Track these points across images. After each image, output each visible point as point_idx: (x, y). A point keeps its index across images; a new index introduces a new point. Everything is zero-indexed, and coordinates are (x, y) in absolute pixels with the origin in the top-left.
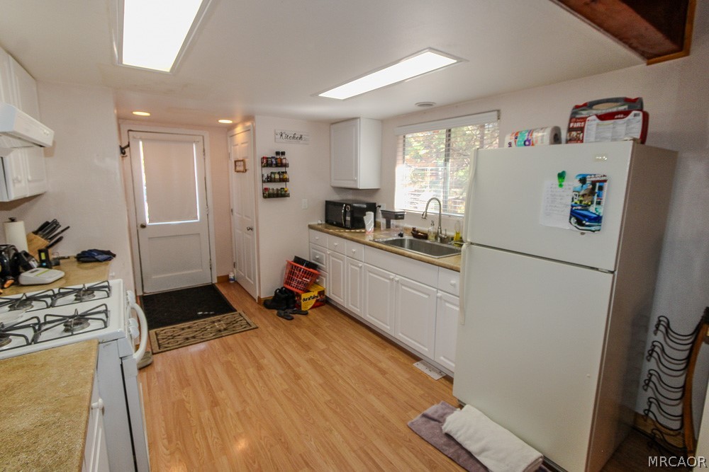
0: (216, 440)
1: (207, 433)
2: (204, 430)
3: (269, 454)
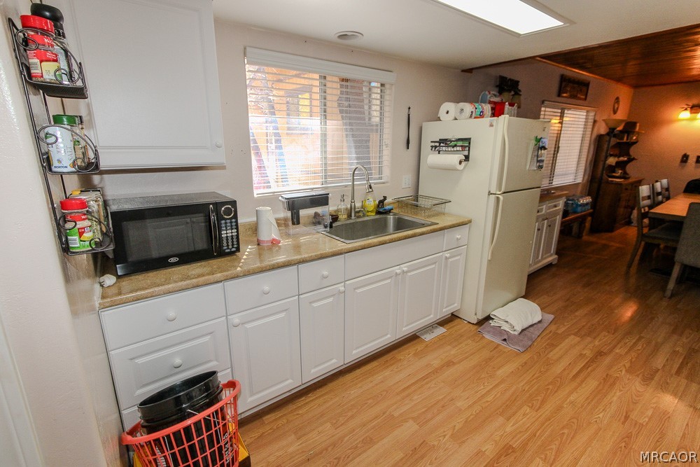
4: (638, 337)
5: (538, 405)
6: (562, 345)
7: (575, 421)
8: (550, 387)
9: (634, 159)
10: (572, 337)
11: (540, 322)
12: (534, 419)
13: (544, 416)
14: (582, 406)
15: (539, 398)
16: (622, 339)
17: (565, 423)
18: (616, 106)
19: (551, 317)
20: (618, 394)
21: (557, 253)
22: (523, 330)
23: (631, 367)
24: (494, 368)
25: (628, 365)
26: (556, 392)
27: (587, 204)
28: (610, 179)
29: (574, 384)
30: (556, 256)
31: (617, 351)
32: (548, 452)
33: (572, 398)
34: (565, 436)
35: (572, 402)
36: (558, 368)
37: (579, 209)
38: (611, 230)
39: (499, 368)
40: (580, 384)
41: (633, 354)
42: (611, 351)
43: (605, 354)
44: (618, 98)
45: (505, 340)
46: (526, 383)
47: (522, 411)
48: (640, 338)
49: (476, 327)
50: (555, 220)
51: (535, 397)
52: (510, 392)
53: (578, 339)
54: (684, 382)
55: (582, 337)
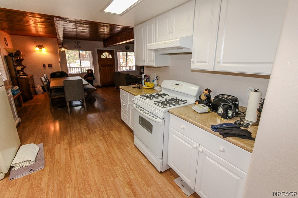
0: (124, 164)
1: (128, 167)
2: (130, 168)
3: (105, 159)
4: (74, 131)
5: (70, 179)
6: (56, 151)
7: (84, 171)
8: (67, 169)
9: (26, 67)
10: (56, 146)
11: (39, 150)
12: (73, 185)
13: (75, 181)
14: (81, 164)
15: (68, 176)
16: (71, 134)
17: (82, 174)
18: (6, 42)
19: (42, 144)
20: (85, 151)
21: (19, 117)
22: (36, 158)
23: (80, 141)
24: (38, 187)
25: (79, 141)
26: (70, 169)
27: (18, 89)
28: (21, 77)
29: (73, 160)
30: (20, 118)
31: (73, 139)
32: (87, 190)
33: (76, 165)
34: (86, 179)
35: (78, 167)
36: (63, 160)
37: (15, 93)
38: (32, 98)
39: (41, 184)
40: (74, 159)
41: (77, 137)
42: (72, 140)
43: (71, 143)
44: (5, 38)
45: (31, 170)
46: (58, 177)
47: (67, 188)
48: (75, 130)
49: (6, 179)
50: (11, 100)
51: (66, 178)
52: (56, 187)
53: (59, 145)
54: (93, 135)
55: (60, 143)
